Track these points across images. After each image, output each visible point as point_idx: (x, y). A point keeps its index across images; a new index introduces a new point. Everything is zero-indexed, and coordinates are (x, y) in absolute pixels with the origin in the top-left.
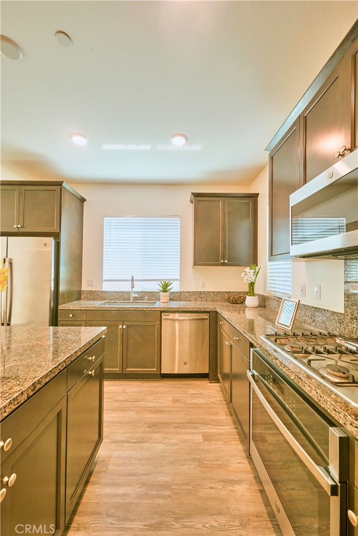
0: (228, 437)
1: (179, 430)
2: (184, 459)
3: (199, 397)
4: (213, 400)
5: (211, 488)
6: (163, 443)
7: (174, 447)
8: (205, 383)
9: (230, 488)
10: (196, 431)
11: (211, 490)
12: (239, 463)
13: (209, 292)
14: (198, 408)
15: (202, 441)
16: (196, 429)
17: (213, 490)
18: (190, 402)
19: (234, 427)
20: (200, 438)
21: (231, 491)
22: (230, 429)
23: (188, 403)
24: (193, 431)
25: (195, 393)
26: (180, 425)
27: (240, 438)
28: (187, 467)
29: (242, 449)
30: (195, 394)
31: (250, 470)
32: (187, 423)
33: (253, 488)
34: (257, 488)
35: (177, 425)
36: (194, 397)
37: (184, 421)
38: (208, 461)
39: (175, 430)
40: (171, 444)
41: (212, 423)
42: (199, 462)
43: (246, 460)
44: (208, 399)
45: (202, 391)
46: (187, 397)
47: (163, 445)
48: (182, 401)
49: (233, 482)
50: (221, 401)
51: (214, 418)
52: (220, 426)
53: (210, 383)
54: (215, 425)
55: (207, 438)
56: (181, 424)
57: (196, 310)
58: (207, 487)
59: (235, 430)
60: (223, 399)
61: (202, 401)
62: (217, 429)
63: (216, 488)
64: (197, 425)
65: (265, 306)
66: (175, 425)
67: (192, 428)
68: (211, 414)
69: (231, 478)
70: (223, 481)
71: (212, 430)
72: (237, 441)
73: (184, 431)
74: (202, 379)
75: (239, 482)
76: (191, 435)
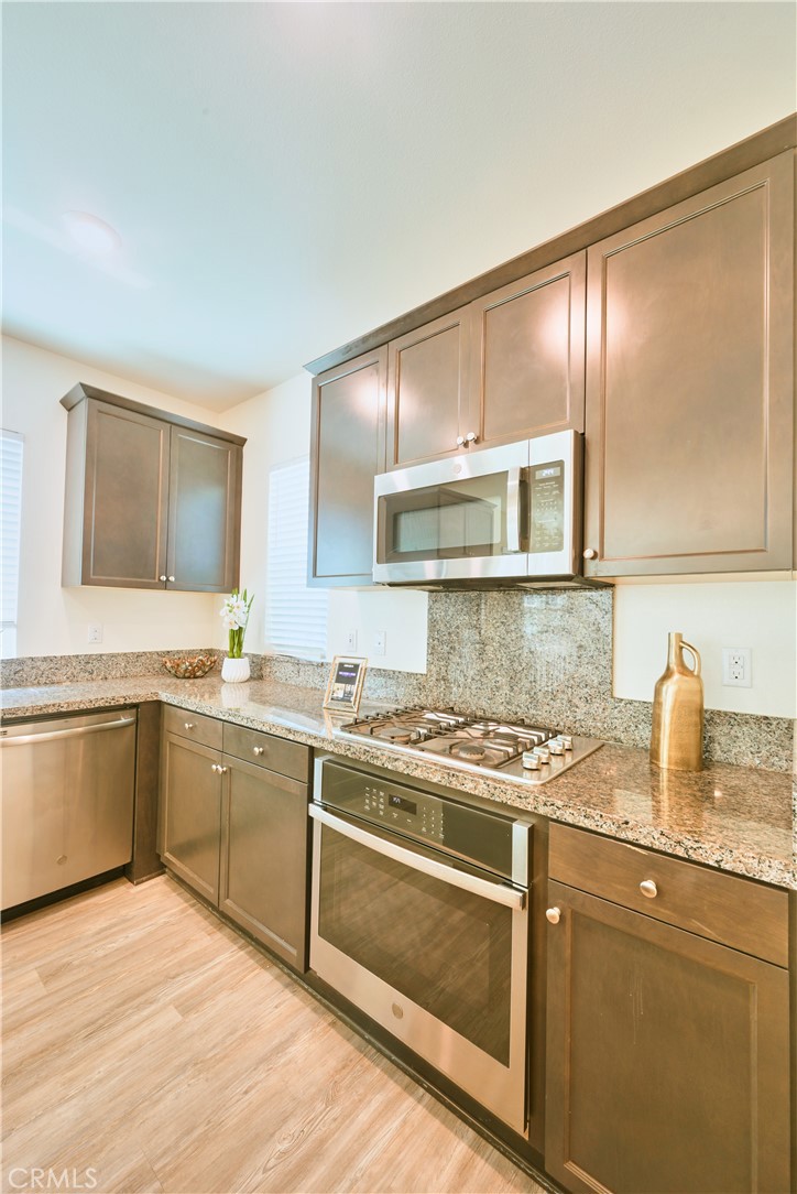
0: (235, 972)
1: (104, 1036)
2: (155, 1088)
3: (123, 930)
4: (161, 920)
5: (246, 1092)
6: (72, 1097)
7: (112, 1082)
8: (122, 891)
9: (282, 1061)
10: (153, 1007)
11: (247, 1097)
12: (276, 1007)
13: (113, 656)
14: (133, 954)
15: (180, 1018)
16: (151, 1003)
17: (253, 1092)
18: (101, 953)
19: (235, 947)
20: (173, 1016)
21: (285, 1065)
22: (230, 957)
23: (98, 959)
24: (145, 1013)
25: (104, 925)
26: (101, 1021)
27: (257, 962)
28: (171, 1096)
29: (272, 978)
30: (106, 929)
31: (301, 1003)
32: (119, 1006)
33: (318, 1029)
34: (325, 1024)
35: (90, 1029)
36: (106, 937)
37: (107, 1005)
38: (214, 1047)
39: (92, 1043)
40: (100, 1081)
41: (186, 968)
42: (196, 1064)
43: (287, 991)
44: (149, 923)
45: (123, 912)
46: (86, 946)
47: (74, 1101)
48: (76, 963)
49: (280, 1049)
50: (183, 911)
51: (184, 954)
52: (205, 963)
53: (137, 884)
54: (194, 970)
55: (187, 1006)
56: (104, 1016)
57: (101, 704)
58: (237, 1098)
59: (242, 953)
60: (186, 905)
61: (134, 935)
62: (202, 974)
63: (256, 1084)
64: (150, 994)
65: (261, 678)
66: (84, 1033)
67: (139, 1008)
68: (174, 951)
69: (276, 1042)
70: (264, 1060)
71: (194, 981)
72: (255, 969)
73: (120, 1028)
74: (108, 886)
75: (293, 1037)
76: (145, 1024)
